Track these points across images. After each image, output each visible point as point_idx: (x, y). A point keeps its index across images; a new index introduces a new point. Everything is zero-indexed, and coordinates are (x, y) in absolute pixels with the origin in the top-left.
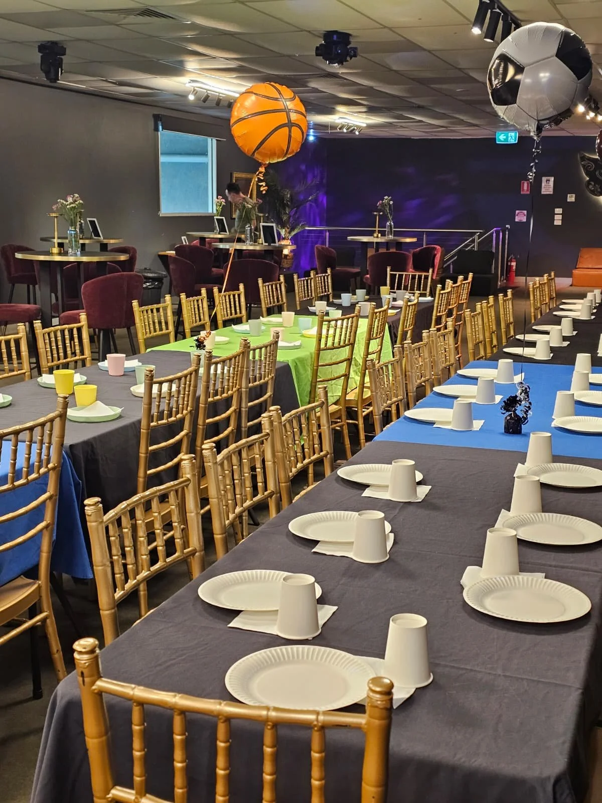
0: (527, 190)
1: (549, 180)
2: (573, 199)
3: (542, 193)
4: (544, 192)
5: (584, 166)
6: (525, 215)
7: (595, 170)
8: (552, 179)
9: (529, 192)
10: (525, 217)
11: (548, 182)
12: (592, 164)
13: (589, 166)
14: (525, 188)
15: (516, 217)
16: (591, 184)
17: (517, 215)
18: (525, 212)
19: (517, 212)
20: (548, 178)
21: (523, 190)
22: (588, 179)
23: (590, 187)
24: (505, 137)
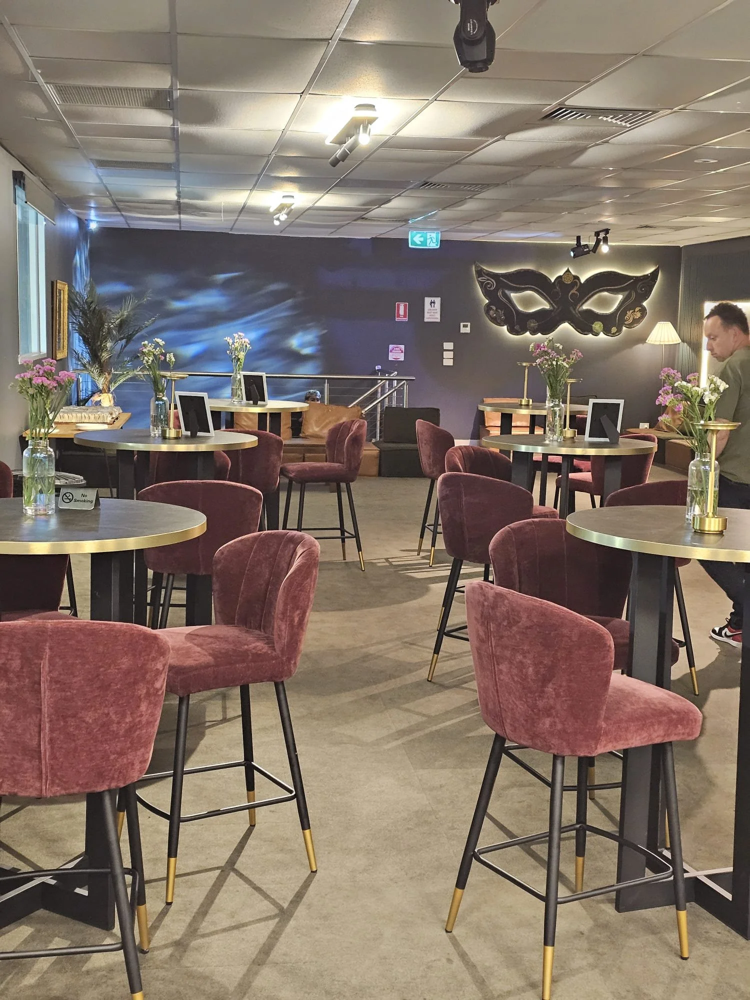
0: (405, 316)
1: (434, 302)
2: (467, 330)
3: (426, 320)
4: (428, 318)
5: (481, 284)
6: (402, 352)
7: (497, 289)
8: (438, 300)
9: (406, 319)
10: (403, 354)
11: (433, 304)
12: (493, 280)
13: (488, 283)
14: (402, 312)
15: (390, 354)
16: (491, 309)
17: (391, 351)
18: (403, 347)
19: (391, 346)
20: (433, 299)
21: (399, 316)
22: (487, 301)
23: (491, 312)
24: (422, 239)
